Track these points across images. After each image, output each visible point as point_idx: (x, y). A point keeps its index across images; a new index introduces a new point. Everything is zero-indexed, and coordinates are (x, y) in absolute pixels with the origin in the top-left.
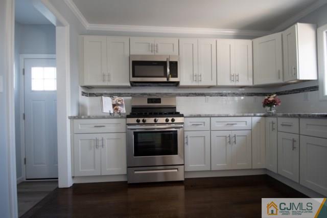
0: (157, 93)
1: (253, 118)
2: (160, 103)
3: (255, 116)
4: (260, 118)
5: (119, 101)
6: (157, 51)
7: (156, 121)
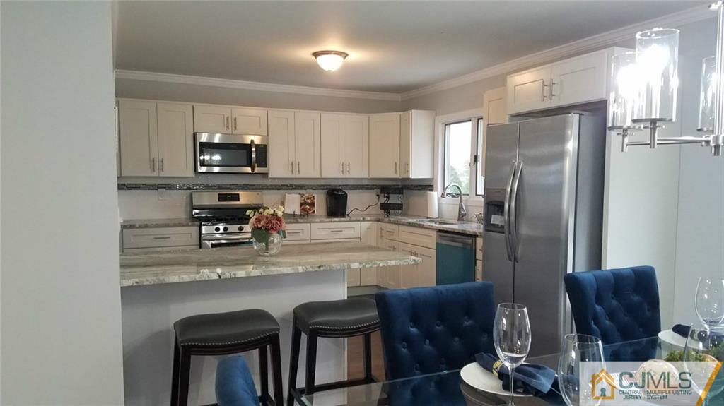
0: (231, 185)
1: (362, 223)
2: (239, 200)
3: (364, 220)
4: (371, 222)
5: (308, 198)
6: (235, 128)
7: (241, 229)
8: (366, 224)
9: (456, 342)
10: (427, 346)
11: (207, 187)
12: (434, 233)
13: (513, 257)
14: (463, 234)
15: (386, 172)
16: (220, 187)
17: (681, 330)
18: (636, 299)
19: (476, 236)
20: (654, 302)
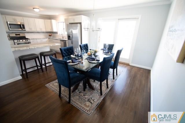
0: (18, 32)
2: (20, 35)
6: (16, 21)
7: (23, 41)
8: (47, 39)
9: (70, 53)
10: (66, 54)
11: (12, 33)
12: (59, 40)
13: (72, 43)
14: (64, 40)
15: (49, 30)
16: (15, 33)
17: (90, 50)
18: (86, 47)
19: (66, 41)
20: (88, 47)
